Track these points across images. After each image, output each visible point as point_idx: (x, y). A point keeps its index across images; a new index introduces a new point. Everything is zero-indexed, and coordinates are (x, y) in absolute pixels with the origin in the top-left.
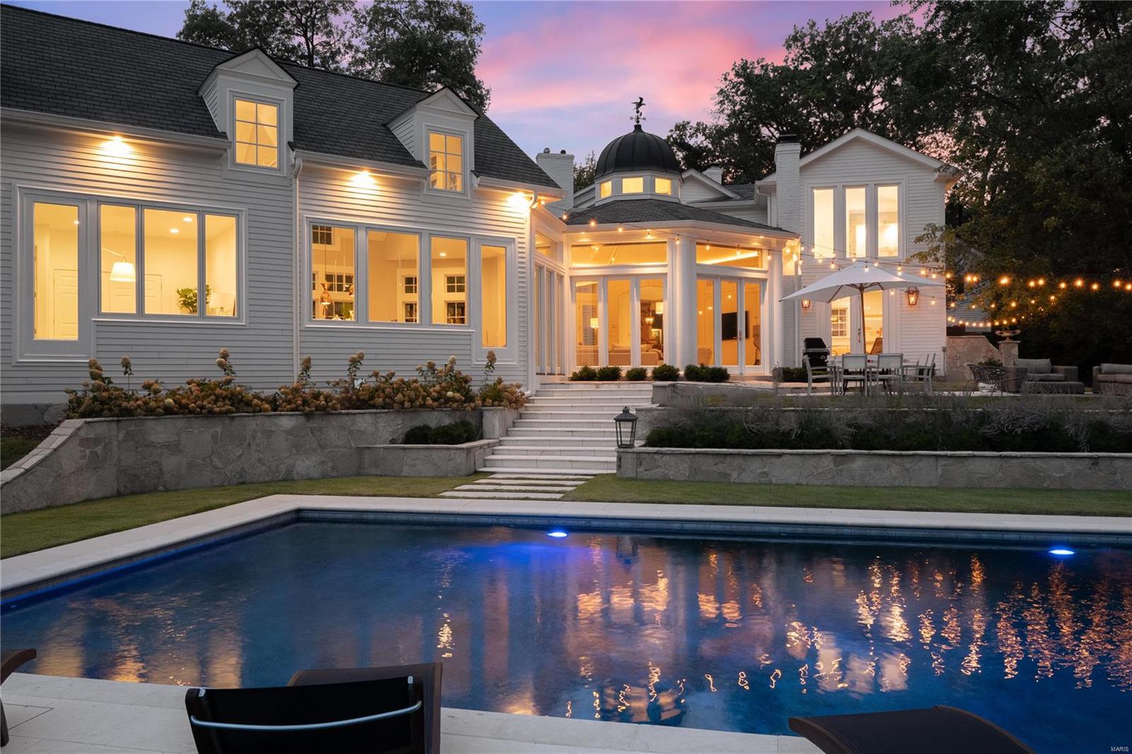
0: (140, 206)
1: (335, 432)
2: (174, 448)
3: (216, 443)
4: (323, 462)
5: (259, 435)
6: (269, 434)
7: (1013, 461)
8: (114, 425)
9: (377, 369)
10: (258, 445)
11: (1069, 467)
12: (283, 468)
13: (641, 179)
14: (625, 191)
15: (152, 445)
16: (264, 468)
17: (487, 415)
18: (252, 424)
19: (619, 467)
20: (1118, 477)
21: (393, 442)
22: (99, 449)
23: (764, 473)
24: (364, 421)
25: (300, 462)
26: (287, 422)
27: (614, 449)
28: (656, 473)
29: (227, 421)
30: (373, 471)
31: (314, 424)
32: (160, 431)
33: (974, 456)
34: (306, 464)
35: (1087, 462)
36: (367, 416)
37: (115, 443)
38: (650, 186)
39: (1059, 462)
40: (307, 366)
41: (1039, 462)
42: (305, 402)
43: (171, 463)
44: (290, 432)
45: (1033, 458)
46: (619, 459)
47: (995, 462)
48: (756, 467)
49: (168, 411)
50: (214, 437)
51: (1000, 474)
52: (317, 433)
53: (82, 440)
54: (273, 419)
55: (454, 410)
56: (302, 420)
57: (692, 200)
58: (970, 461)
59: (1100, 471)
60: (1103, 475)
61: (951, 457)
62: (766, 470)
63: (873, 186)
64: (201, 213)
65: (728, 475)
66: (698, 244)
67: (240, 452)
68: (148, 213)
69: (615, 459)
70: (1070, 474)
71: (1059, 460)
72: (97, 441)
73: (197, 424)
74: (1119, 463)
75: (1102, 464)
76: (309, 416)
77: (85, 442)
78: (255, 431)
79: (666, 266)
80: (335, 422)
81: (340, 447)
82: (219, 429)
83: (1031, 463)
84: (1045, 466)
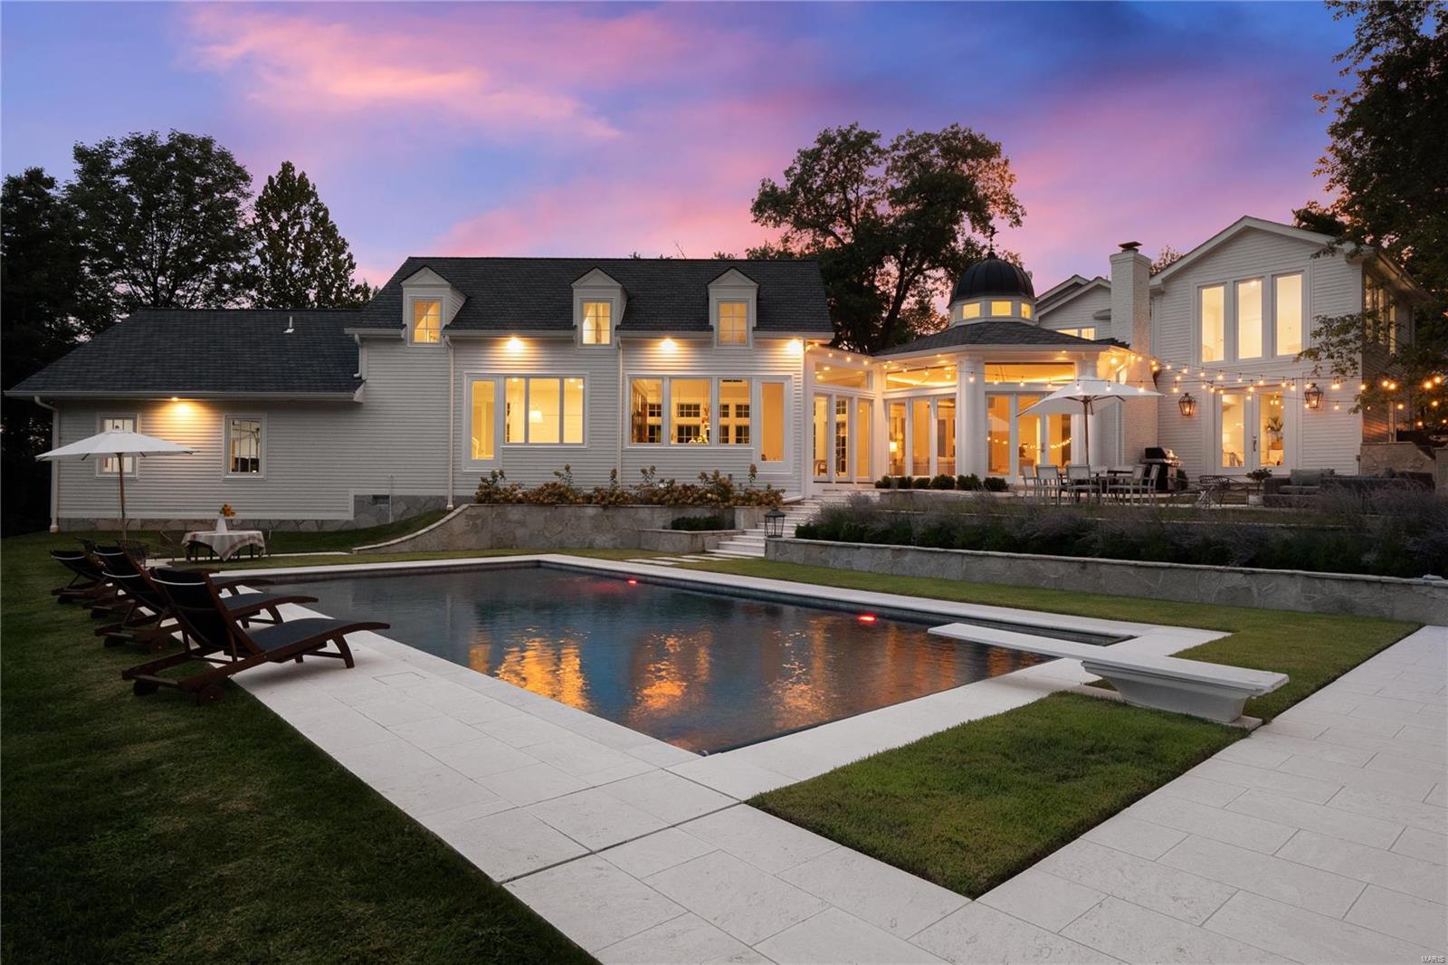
0: (527, 377)
1: (622, 518)
2: (522, 523)
3: (546, 521)
4: (614, 539)
5: (573, 518)
6: (579, 518)
7: (1018, 561)
8: (490, 509)
9: (663, 477)
10: (572, 525)
11: (1062, 569)
12: (587, 540)
13: (978, 305)
14: (994, 314)
15: (510, 521)
16: (575, 540)
17: (737, 512)
18: (569, 511)
19: (766, 552)
20: (1103, 581)
21: (664, 528)
22: (479, 522)
23: (849, 561)
24: (644, 513)
25: (598, 538)
26: (590, 511)
27: (762, 538)
28: (786, 557)
29: (553, 509)
30: (646, 547)
31: (609, 513)
32: (514, 513)
33: (988, 556)
34: (600, 540)
35: (1076, 566)
36: (646, 510)
37: (490, 519)
38: (1016, 310)
39: (1053, 565)
40: (614, 473)
41: (1038, 563)
42: (603, 498)
43: (520, 532)
44: (592, 518)
45: (1034, 559)
46: (766, 545)
47: (1005, 561)
48: (844, 555)
49: (520, 501)
50: (546, 518)
51: (1009, 573)
52: (611, 519)
53: (467, 515)
54: (582, 509)
55: (713, 507)
56: (601, 510)
57: (1101, 309)
58: (986, 560)
59: (1088, 574)
60: (1090, 578)
61: (972, 555)
62: (850, 559)
63: (1270, 277)
64: (562, 378)
65: (827, 562)
66: (987, 364)
67: (560, 528)
68: (532, 380)
69: (763, 545)
70: (1063, 576)
71: (1053, 562)
72: (477, 517)
73: (534, 509)
74: (1103, 569)
75: (1090, 568)
76: (605, 507)
77: (468, 517)
78: (570, 516)
79: (955, 386)
80: (623, 512)
81: (625, 529)
82: (548, 514)
83: (1032, 564)
84: (1041, 567)
